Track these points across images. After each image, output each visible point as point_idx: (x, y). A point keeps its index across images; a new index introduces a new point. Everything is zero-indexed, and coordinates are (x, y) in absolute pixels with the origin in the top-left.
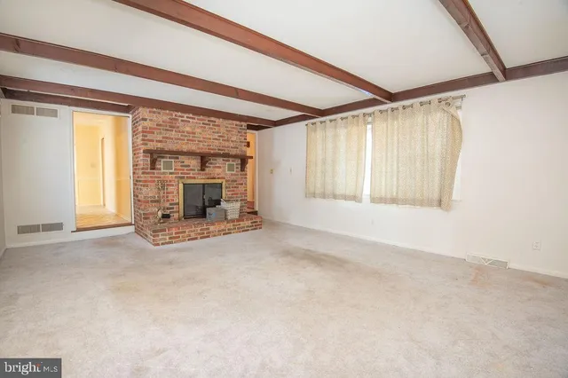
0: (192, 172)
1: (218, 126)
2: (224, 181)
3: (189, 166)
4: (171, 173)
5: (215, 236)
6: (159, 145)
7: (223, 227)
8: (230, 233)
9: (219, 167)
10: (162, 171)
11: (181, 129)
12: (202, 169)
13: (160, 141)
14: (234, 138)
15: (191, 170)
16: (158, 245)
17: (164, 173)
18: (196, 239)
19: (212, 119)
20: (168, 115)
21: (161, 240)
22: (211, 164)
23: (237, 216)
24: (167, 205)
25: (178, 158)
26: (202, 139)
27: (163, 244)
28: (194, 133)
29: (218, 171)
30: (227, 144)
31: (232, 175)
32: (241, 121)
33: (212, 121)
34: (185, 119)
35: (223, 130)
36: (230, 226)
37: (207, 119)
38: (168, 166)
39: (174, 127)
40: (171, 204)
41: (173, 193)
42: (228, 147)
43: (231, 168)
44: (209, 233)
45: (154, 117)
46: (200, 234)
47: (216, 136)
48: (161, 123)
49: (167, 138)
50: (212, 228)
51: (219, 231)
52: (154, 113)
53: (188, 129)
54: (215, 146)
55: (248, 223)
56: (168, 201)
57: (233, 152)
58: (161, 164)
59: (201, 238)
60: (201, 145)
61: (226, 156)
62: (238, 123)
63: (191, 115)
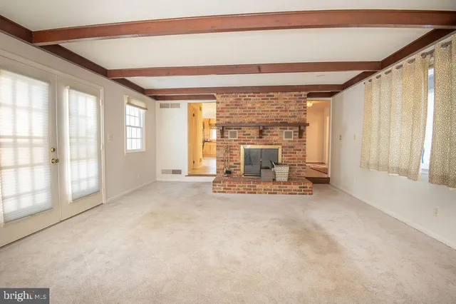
0: (251, 139)
1: (276, 99)
2: (281, 146)
3: (249, 134)
4: (235, 140)
5: (260, 193)
6: (227, 120)
7: (269, 187)
8: (276, 193)
9: (277, 135)
10: (229, 139)
11: (243, 106)
12: (260, 138)
13: (228, 117)
14: (292, 108)
15: (252, 137)
16: (215, 192)
17: (230, 140)
18: (244, 193)
19: (271, 94)
20: (234, 96)
21: (217, 189)
22: (269, 132)
23: (286, 179)
24: (232, 164)
25: (240, 129)
26: (261, 112)
27: (219, 192)
28: (255, 108)
29: (275, 138)
30: (284, 114)
31: (289, 141)
32: (300, 91)
33: (271, 96)
34: (247, 97)
35: (281, 102)
36: (276, 187)
37: (266, 94)
38: (233, 135)
39: (238, 105)
40: (235, 164)
41: (236, 155)
42: (286, 117)
43: (288, 135)
44: (255, 190)
45: (224, 100)
46: (247, 189)
47: (274, 108)
48: (229, 103)
49: (233, 114)
50: (258, 186)
51: (265, 190)
52: (224, 97)
53: (249, 105)
54: (273, 116)
55: (297, 187)
56: (233, 161)
57: (292, 120)
58: (228, 134)
59: (248, 193)
60: (260, 117)
61: (284, 125)
62: (296, 93)
63: (252, 94)
